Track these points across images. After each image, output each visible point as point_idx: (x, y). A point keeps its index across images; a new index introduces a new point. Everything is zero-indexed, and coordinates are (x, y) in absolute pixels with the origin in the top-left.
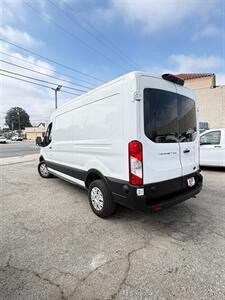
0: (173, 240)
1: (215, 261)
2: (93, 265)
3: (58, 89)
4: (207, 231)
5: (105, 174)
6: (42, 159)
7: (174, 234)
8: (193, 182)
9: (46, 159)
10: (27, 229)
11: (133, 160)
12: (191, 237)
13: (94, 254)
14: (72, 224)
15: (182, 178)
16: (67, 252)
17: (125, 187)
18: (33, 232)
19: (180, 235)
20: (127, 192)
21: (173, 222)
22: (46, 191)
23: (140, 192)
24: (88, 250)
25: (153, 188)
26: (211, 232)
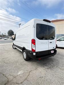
0: (44, 69)
1: (55, 76)
2: (19, 73)
3: (20, 25)
4: (55, 67)
5: (26, 49)
6: (13, 44)
7: (45, 67)
8: (53, 52)
9: (14, 44)
10: (5, 62)
11: (33, 44)
12: (50, 68)
13: (20, 70)
14: (17, 62)
15: (49, 50)
16: (13, 69)
17: (31, 52)
18: (6, 63)
19: (47, 67)
20: (31, 54)
21: (46, 63)
22: (13, 53)
23: (34, 54)
24: (19, 69)
25: (38, 53)
26: (57, 67)
